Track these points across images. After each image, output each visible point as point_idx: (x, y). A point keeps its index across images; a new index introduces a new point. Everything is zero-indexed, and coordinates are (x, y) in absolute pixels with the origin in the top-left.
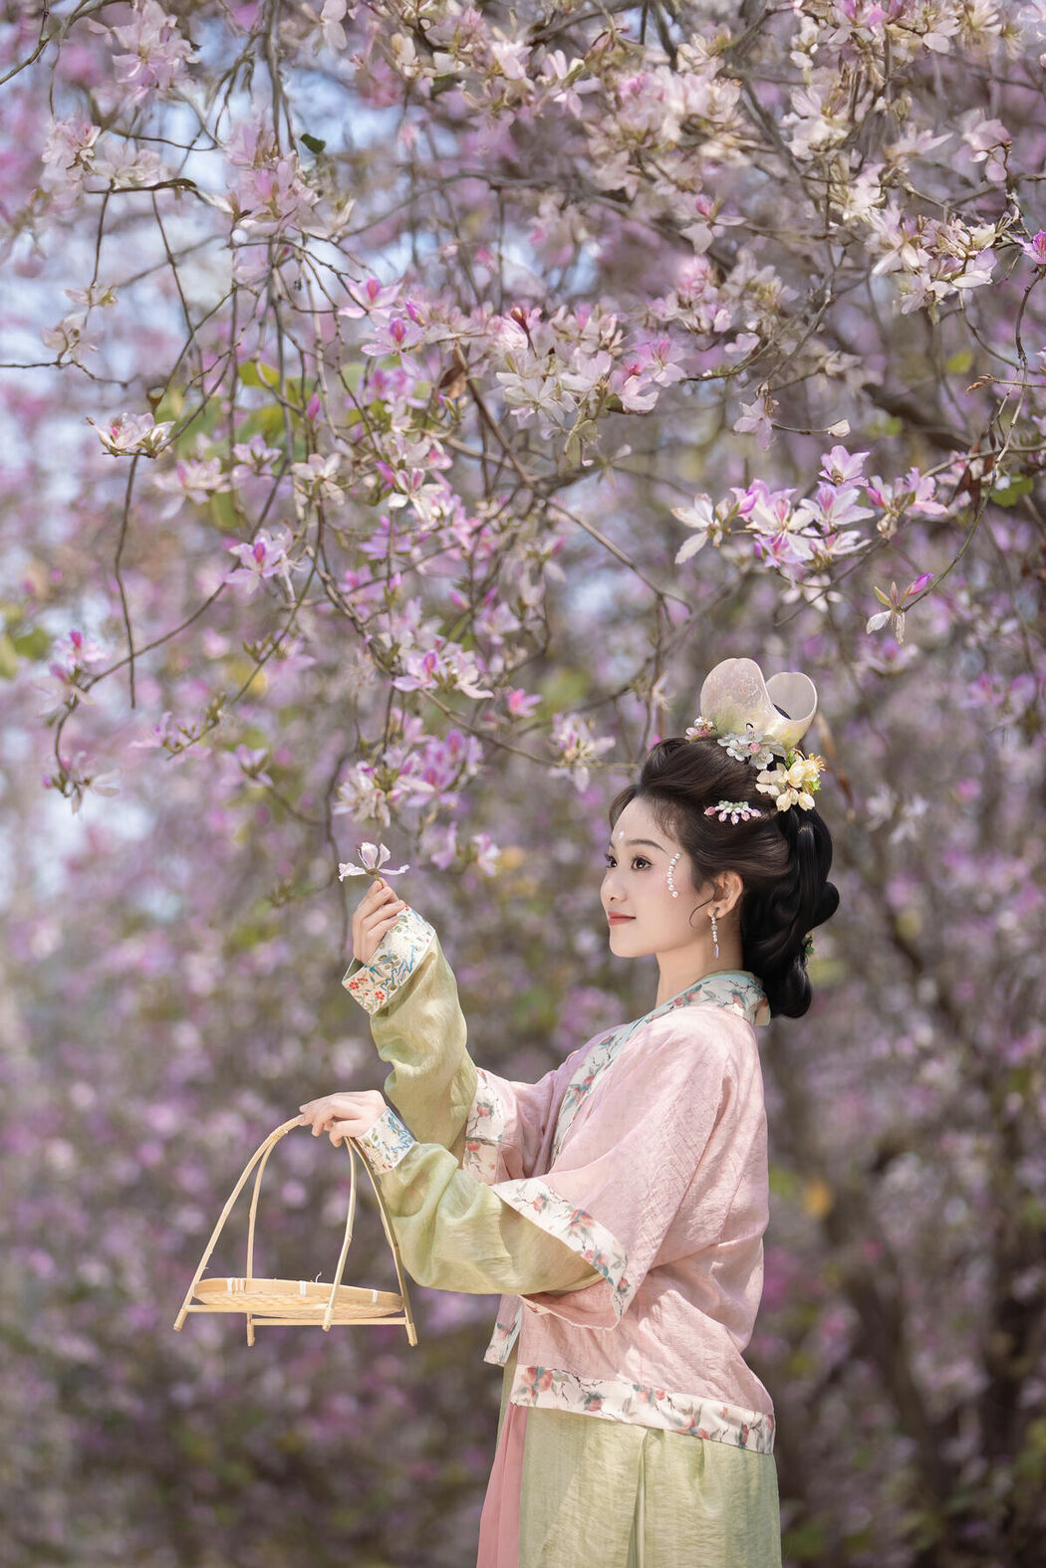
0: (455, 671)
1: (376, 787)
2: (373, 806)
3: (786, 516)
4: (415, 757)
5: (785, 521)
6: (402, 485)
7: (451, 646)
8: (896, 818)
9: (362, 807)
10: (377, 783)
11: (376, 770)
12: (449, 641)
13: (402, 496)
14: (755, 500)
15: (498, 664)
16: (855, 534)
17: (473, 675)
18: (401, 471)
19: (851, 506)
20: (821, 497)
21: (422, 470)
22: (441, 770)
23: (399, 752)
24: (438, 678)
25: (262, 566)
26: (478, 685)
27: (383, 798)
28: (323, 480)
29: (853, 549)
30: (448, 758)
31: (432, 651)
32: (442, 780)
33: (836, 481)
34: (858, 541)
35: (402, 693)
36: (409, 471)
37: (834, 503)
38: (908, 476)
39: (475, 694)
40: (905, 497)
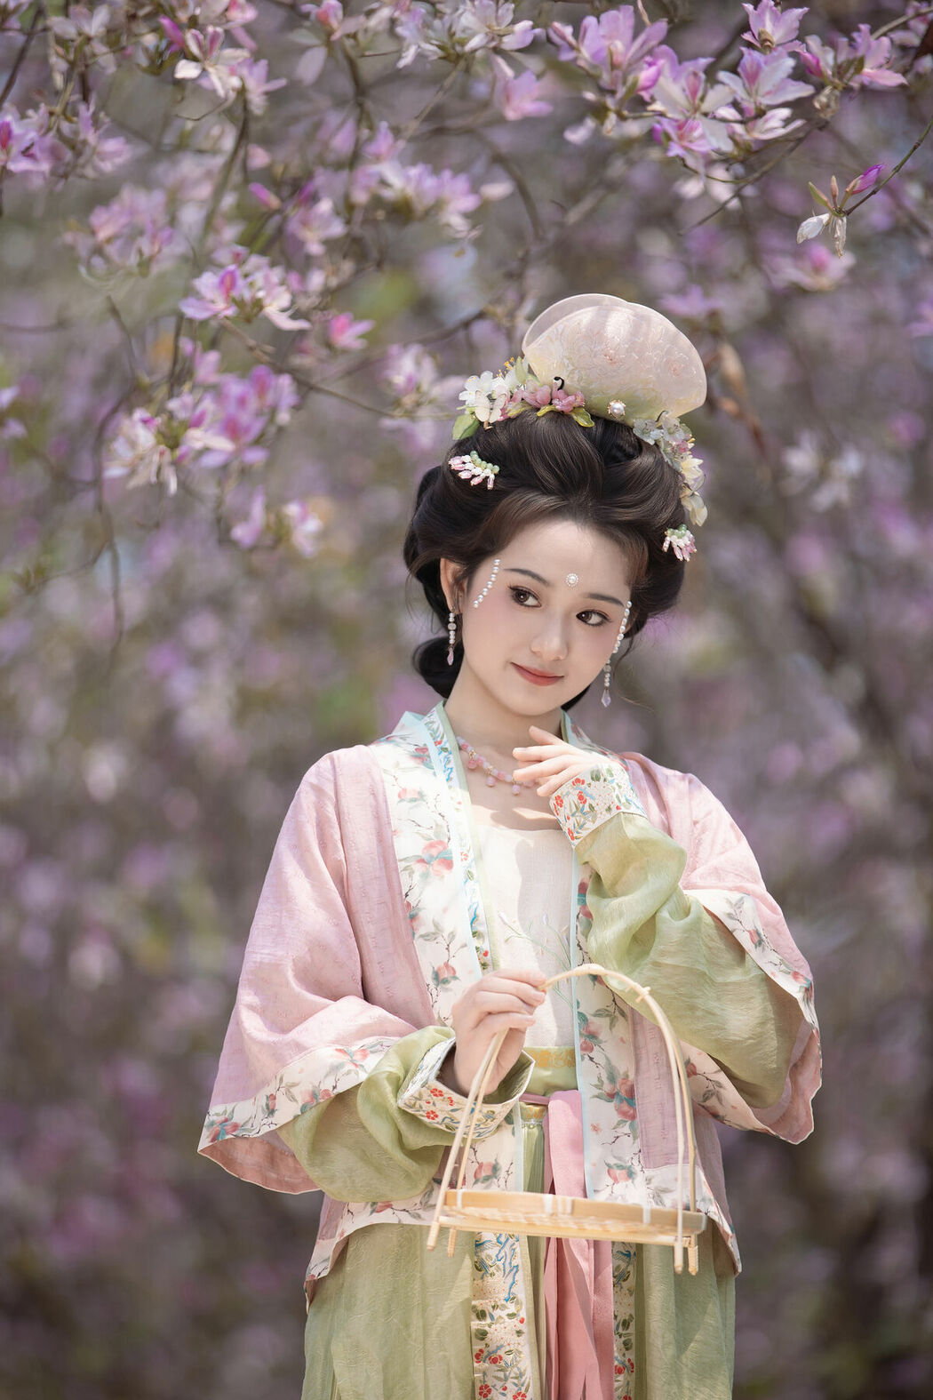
0: (261, 294)
1: (158, 443)
2: (154, 469)
3: (700, 94)
4: (208, 405)
5: (697, 101)
6: (194, 49)
7: (255, 260)
8: (822, 476)
9: (141, 468)
10: (161, 439)
11: (159, 420)
12: (251, 253)
13: (193, 64)
14: (659, 73)
15: (317, 280)
16: (785, 112)
17: (284, 299)
18: (193, 31)
19: (783, 80)
20: (744, 70)
21: (219, 30)
22: (245, 418)
23: (187, 399)
24: (239, 303)
25: (8, 153)
26: (290, 313)
27: (168, 457)
28: (89, 39)
29: (782, 132)
30: (253, 403)
31: (232, 267)
32: (247, 430)
33: (764, 45)
34: (787, 122)
35: (191, 321)
36: (202, 30)
37: (762, 75)
38: (855, 35)
39: (286, 324)
40: (850, 63)
